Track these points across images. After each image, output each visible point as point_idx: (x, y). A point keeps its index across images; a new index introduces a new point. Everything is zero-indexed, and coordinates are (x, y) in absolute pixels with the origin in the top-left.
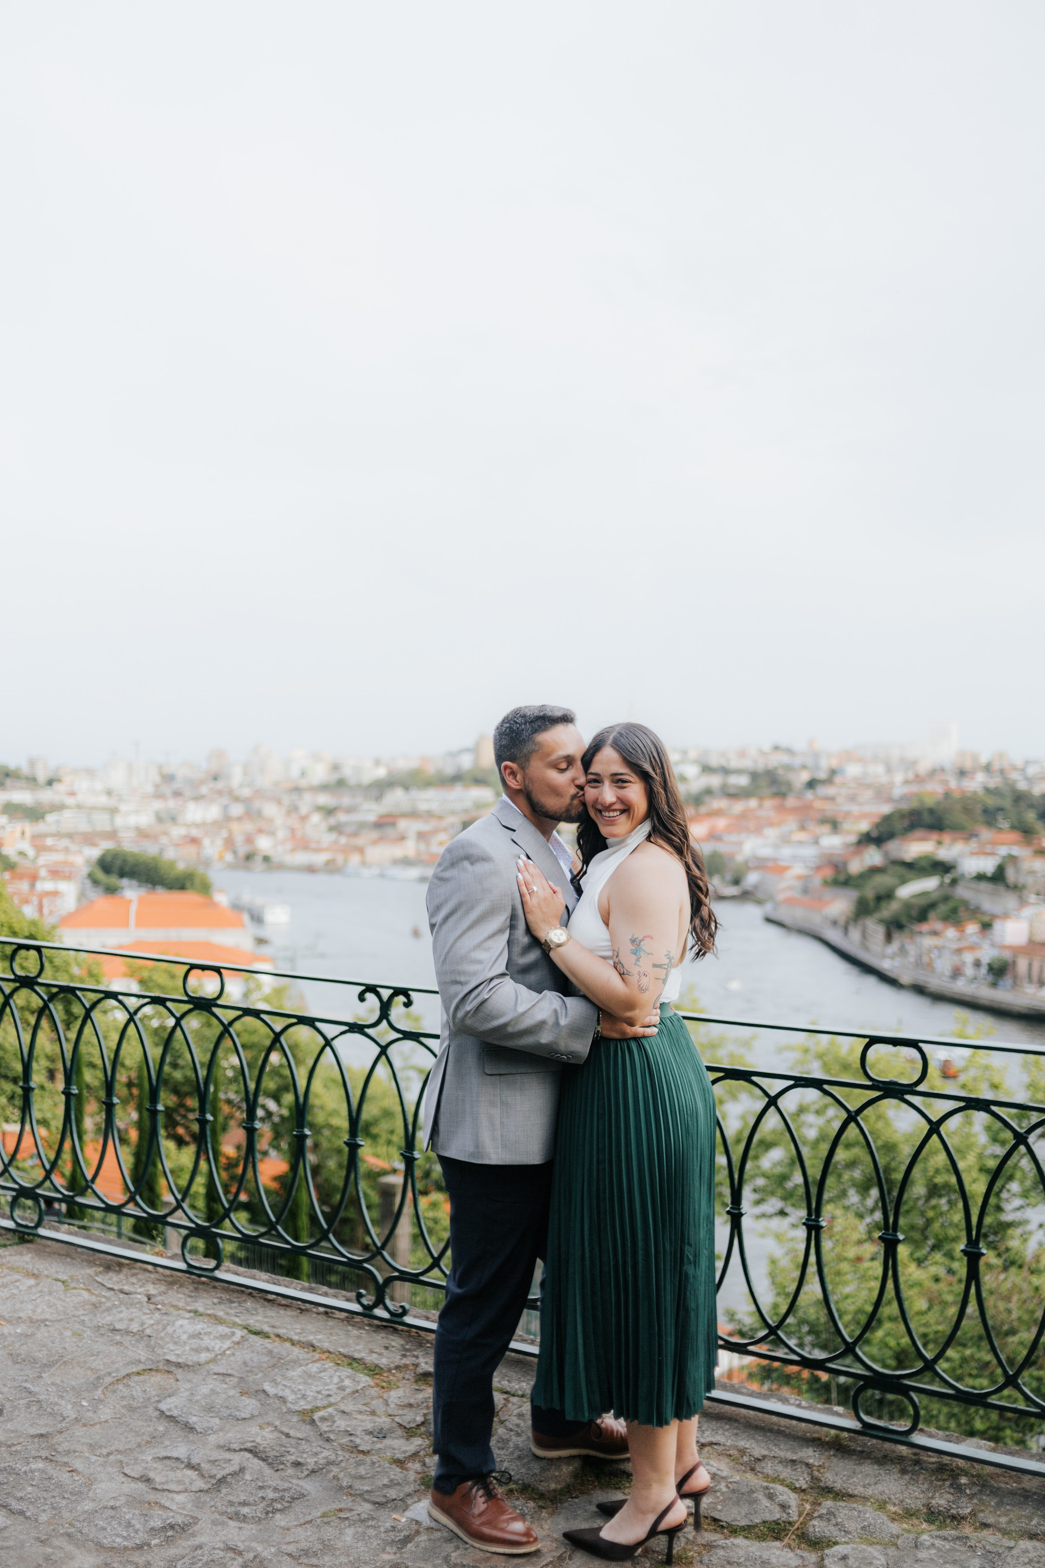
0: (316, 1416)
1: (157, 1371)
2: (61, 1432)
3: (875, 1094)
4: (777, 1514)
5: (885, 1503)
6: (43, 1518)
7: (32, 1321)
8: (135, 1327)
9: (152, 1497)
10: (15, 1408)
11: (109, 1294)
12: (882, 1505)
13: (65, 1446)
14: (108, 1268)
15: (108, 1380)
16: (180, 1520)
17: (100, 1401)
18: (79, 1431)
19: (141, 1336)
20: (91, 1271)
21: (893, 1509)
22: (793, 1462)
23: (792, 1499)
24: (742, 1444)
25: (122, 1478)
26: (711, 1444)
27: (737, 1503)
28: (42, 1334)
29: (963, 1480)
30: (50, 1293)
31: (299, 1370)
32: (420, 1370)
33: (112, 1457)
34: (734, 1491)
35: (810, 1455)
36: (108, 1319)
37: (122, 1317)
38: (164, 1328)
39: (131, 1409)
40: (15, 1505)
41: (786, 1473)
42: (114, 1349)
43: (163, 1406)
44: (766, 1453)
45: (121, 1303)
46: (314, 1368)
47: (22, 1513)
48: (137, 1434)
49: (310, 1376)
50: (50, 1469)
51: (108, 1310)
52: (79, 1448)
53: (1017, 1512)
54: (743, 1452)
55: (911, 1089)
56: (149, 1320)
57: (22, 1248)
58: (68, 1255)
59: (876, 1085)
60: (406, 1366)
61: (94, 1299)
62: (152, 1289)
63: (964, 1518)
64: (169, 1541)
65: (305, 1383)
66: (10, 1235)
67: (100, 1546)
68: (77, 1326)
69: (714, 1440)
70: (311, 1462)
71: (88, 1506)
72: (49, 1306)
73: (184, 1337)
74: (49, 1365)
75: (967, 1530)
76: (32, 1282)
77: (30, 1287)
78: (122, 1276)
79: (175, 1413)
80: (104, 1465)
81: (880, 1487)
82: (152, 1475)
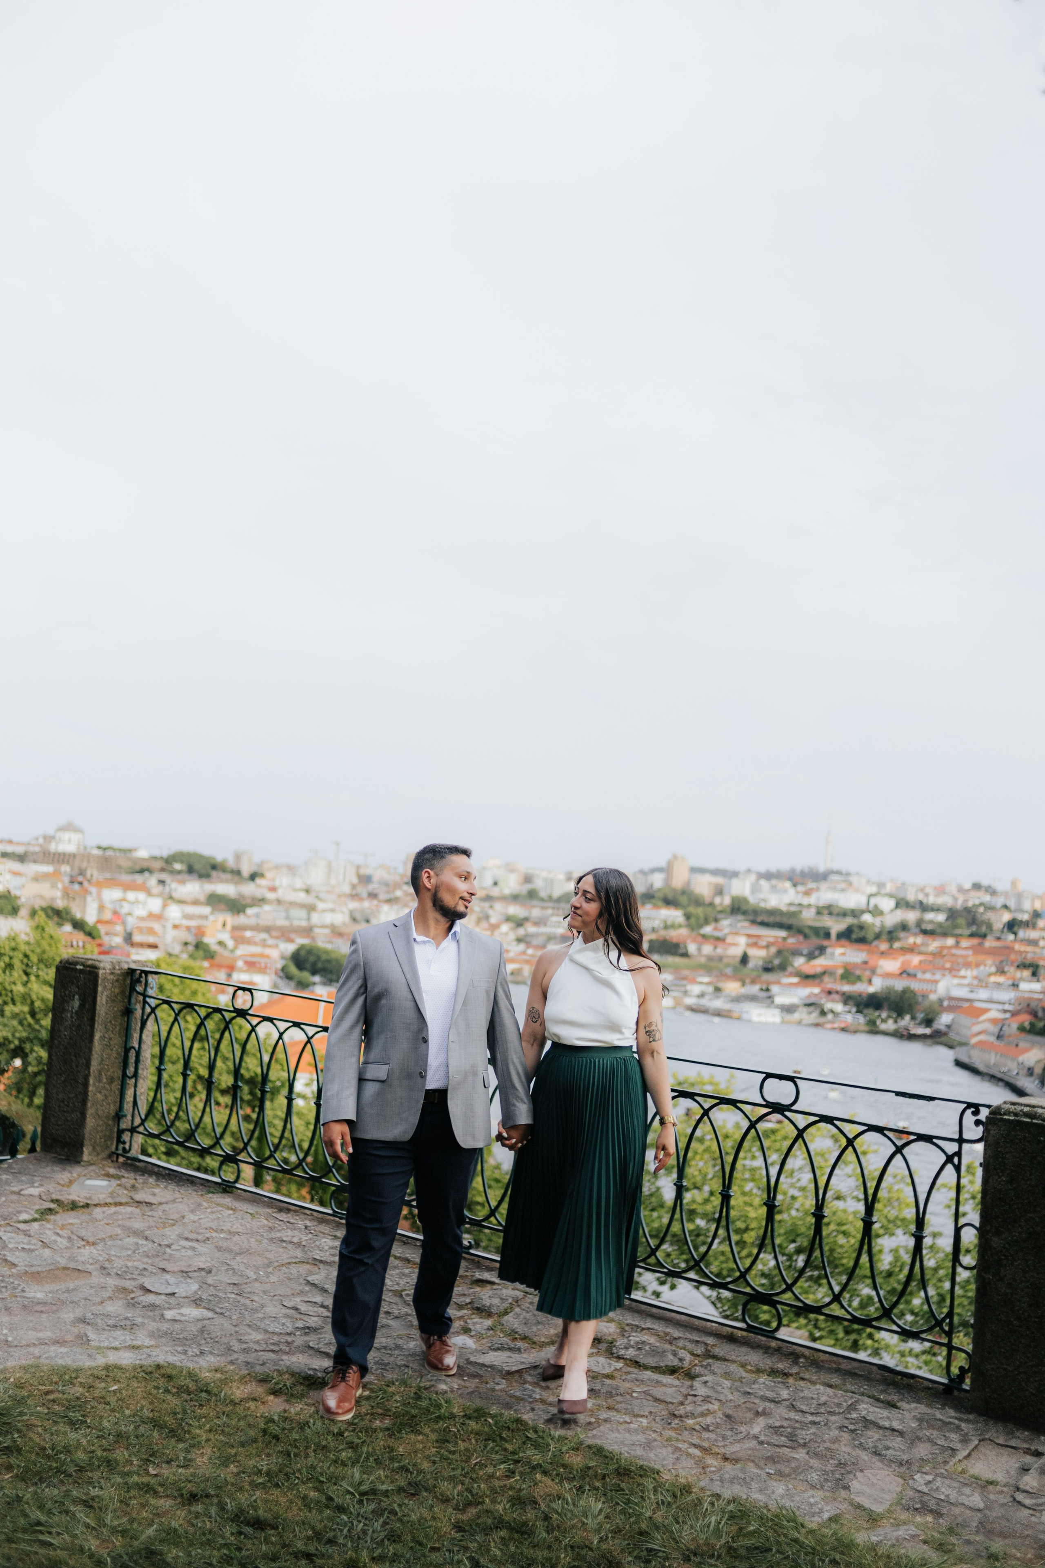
0: (403, 1293)
1: (308, 1263)
2: (246, 1284)
3: (767, 1110)
4: (676, 1362)
5: (746, 1364)
6: (234, 1317)
7: (230, 1232)
8: (295, 1240)
9: (299, 1316)
10: (218, 1270)
11: (280, 1223)
12: (743, 1366)
13: (249, 1290)
14: (281, 1210)
15: (276, 1264)
16: (313, 1325)
17: (271, 1273)
18: (257, 1285)
19: (299, 1245)
20: (270, 1211)
21: (749, 1367)
22: (697, 1341)
23: (688, 1357)
24: (668, 1330)
25: (281, 1307)
26: (648, 1329)
27: (654, 1356)
28: (236, 1238)
29: (802, 1360)
30: (242, 1219)
31: (397, 1271)
32: (474, 1278)
33: (276, 1298)
34: (653, 1351)
35: (710, 1340)
36: (278, 1235)
37: (287, 1234)
38: (314, 1242)
39: (289, 1279)
40: (218, 1310)
41: (689, 1346)
42: (281, 1250)
43: (309, 1279)
44: (680, 1335)
45: (288, 1228)
46: (407, 1271)
47: (222, 1314)
48: (292, 1289)
49: (403, 1275)
50: (239, 1298)
51: (279, 1231)
52: (257, 1291)
53: (826, 1375)
54: (667, 1334)
55: (788, 1108)
56: (305, 1237)
57: (226, 1195)
58: (254, 1201)
59: (768, 1105)
60: (466, 1276)
61: (270, 1224)
62: (308, 1223)
63: (791, 1375)
64: (306, 1334)
65: (400, 1278)
66: (216, 1187)
67: (266, 1331)
68: (258, 1238)
69: (651, 1327)
70: (396, 1312)
71: (260, 1315)
72: (242, 1225)
73: (326, 1248)
74: (240, 1254)
75: (791, 1380)
76: (231, 1212)
77: (230, 1215)
78: (289, 1215)
79: (316, 1282)
80: (271, 1300)
81: (746, 1357)
82: (299, 1307)
